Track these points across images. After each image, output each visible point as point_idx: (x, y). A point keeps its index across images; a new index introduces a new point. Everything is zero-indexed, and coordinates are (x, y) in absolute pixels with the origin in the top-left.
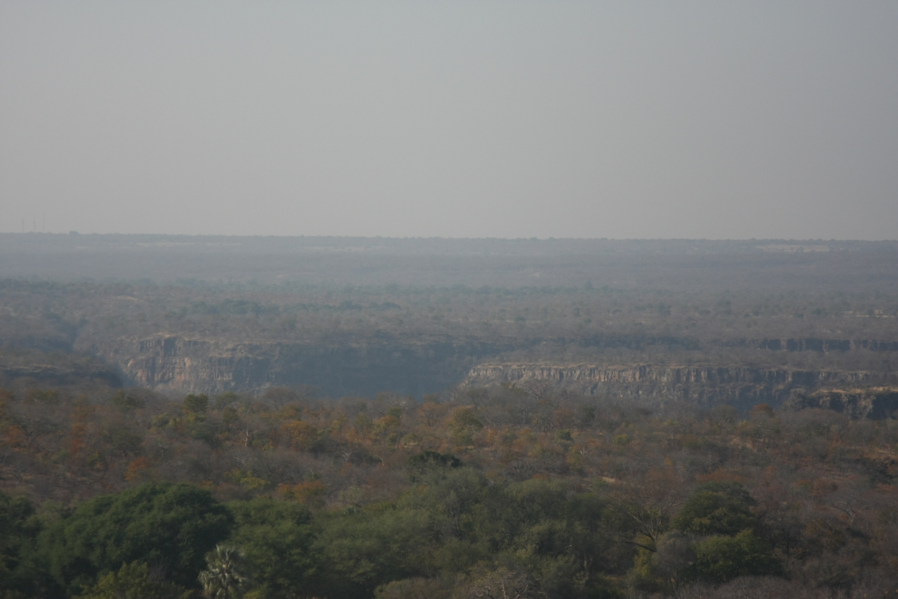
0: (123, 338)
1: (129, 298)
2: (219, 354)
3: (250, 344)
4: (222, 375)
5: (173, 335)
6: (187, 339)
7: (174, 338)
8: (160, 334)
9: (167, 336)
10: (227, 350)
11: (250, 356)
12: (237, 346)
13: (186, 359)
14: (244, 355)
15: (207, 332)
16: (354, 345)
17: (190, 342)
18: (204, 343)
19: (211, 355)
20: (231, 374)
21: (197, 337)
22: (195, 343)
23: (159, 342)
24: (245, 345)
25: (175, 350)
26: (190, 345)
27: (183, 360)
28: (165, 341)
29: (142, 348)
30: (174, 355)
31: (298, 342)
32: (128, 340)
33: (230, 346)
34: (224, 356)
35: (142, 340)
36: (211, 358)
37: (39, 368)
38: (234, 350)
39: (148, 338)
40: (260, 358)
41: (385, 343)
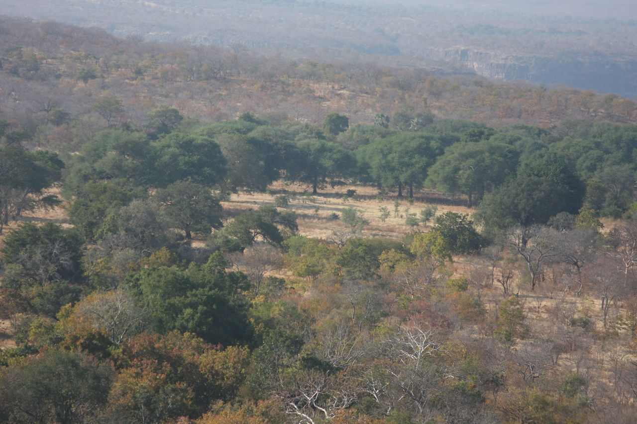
0: (432, 47)
1: (410, 19)
2: (497, 61)
3: (516, 56)
4: (498, 74)
5: (467, 48)
6: (476, 51)
7: (467, 50)
8: (458, 46)
9: (463, 48)
10: (502, 59)
11: (517, 64)
12: (508, 57)
13: (475, 63)
14: (512, 62)
15: (488, 47)
16: (581, 60)
17: (477, 53)
18: (487, 53)
19: (491, 62)
20: (504, 74)
21: (482, 50)
22: (481, 54)
23: (457, 52)
24: (513, 56)
25: (467, 57)
26: (477, 54)
27: (473, 64)
28: (461, 51)
29: (446, 54)
30: (467, 60)
31: (546, 56)
32: (436, 49)
33: (504, 56)
34: (500, 63)
35: (446, 50)
36: (492, 63)
37: (435, 68)
38: (506, 59)
39: (450, 49)
40: (522, 65)
41: (600, 59)
